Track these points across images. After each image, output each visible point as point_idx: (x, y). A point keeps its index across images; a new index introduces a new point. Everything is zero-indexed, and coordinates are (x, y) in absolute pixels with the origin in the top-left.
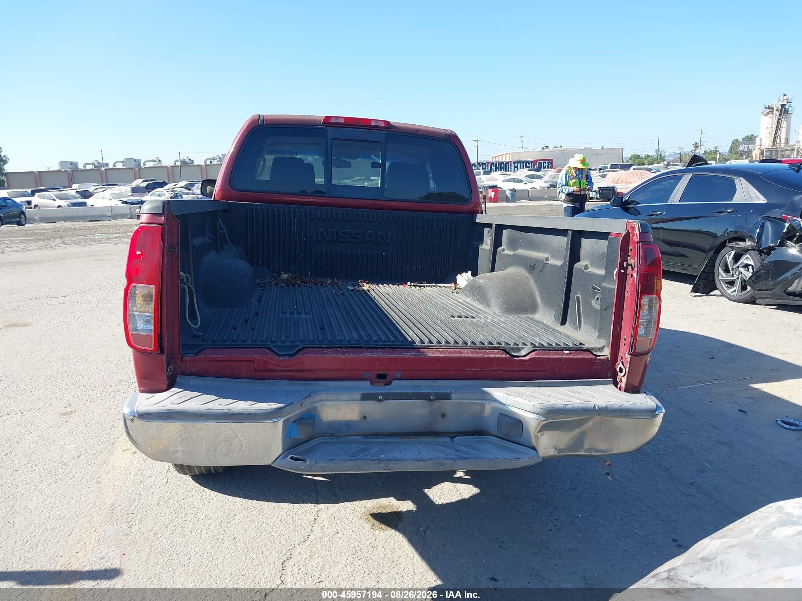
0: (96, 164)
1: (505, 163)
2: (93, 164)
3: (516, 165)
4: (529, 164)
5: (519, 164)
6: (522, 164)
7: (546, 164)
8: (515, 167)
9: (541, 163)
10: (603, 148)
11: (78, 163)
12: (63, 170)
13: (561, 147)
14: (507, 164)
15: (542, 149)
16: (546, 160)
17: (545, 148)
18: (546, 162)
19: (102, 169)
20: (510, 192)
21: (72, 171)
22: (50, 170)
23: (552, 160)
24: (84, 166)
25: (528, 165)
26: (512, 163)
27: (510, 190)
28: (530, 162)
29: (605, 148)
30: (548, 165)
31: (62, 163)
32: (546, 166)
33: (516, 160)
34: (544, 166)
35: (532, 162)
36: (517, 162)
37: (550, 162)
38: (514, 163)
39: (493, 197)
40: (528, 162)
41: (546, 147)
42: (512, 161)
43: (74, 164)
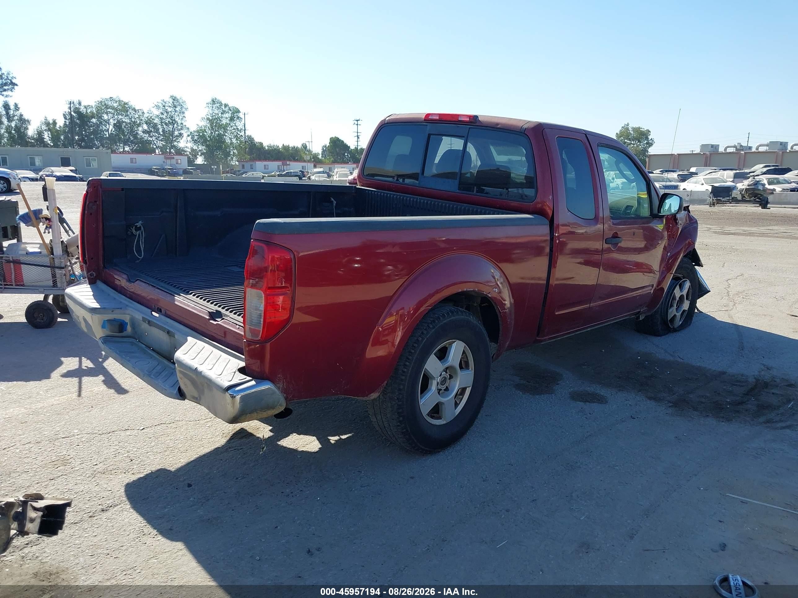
0: (738, 147)
2: (735, 147)
11: (720, 146)
12: (702, 153)
19: (741, 152)
21: (711, 154)
22: (694, 153)
24: (725, 149)
31: (703, 146)
43: (715, 147)
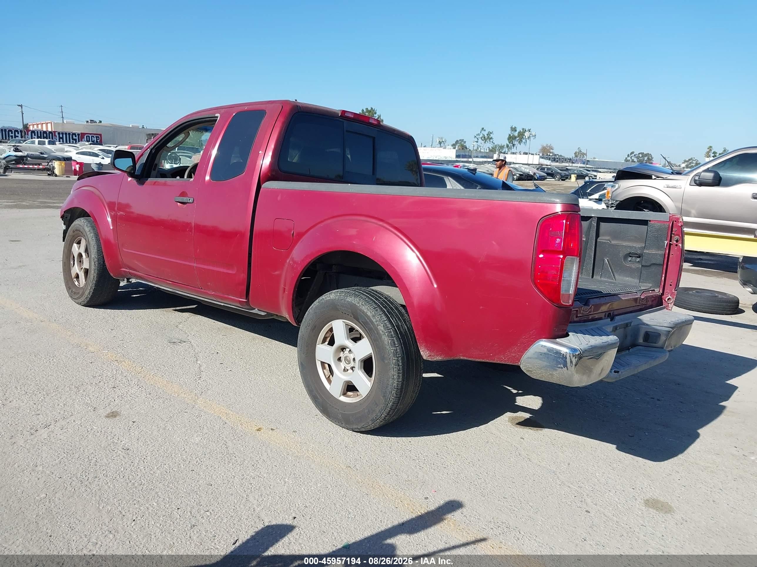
1: (48, 132)
3: (61, 136)
4: (76, 136)
5: (64, 136)
6: (68, 136)
7: (94, 138)
8: (60, 138)
9: (89, 136)
10: (144, 128)
13: (100, 122)
14: (51, 134)
15: (87, 123)
16: (95, 134)
17: (89, 121)
18: (95, 136)
20: (97, 166)
23: (101, 135)
25: (74, 137)
26: (57, 134)
27: (96, 164)
28: (77, 134)
29: (145, 128)
30: (97, 139)
32: (94, 140)
33: (60, 130)
34: (93, 140)
35: (78, 135)
36: (62, 134)
37: (99, 137)
38: (59, 133)
39: (78, 169)
40: (74, 134)
41: (91, 120)
42: (57, 132)
